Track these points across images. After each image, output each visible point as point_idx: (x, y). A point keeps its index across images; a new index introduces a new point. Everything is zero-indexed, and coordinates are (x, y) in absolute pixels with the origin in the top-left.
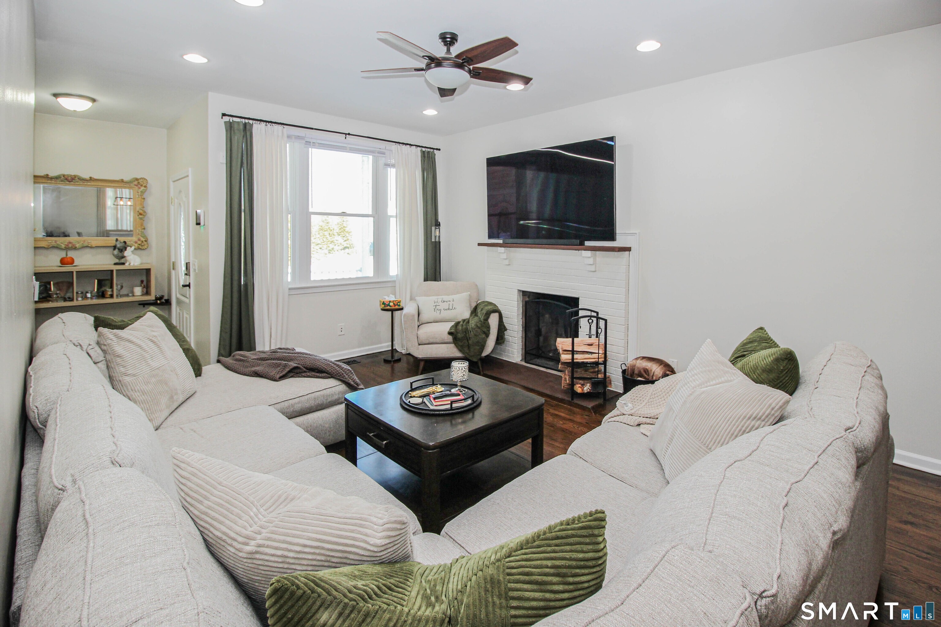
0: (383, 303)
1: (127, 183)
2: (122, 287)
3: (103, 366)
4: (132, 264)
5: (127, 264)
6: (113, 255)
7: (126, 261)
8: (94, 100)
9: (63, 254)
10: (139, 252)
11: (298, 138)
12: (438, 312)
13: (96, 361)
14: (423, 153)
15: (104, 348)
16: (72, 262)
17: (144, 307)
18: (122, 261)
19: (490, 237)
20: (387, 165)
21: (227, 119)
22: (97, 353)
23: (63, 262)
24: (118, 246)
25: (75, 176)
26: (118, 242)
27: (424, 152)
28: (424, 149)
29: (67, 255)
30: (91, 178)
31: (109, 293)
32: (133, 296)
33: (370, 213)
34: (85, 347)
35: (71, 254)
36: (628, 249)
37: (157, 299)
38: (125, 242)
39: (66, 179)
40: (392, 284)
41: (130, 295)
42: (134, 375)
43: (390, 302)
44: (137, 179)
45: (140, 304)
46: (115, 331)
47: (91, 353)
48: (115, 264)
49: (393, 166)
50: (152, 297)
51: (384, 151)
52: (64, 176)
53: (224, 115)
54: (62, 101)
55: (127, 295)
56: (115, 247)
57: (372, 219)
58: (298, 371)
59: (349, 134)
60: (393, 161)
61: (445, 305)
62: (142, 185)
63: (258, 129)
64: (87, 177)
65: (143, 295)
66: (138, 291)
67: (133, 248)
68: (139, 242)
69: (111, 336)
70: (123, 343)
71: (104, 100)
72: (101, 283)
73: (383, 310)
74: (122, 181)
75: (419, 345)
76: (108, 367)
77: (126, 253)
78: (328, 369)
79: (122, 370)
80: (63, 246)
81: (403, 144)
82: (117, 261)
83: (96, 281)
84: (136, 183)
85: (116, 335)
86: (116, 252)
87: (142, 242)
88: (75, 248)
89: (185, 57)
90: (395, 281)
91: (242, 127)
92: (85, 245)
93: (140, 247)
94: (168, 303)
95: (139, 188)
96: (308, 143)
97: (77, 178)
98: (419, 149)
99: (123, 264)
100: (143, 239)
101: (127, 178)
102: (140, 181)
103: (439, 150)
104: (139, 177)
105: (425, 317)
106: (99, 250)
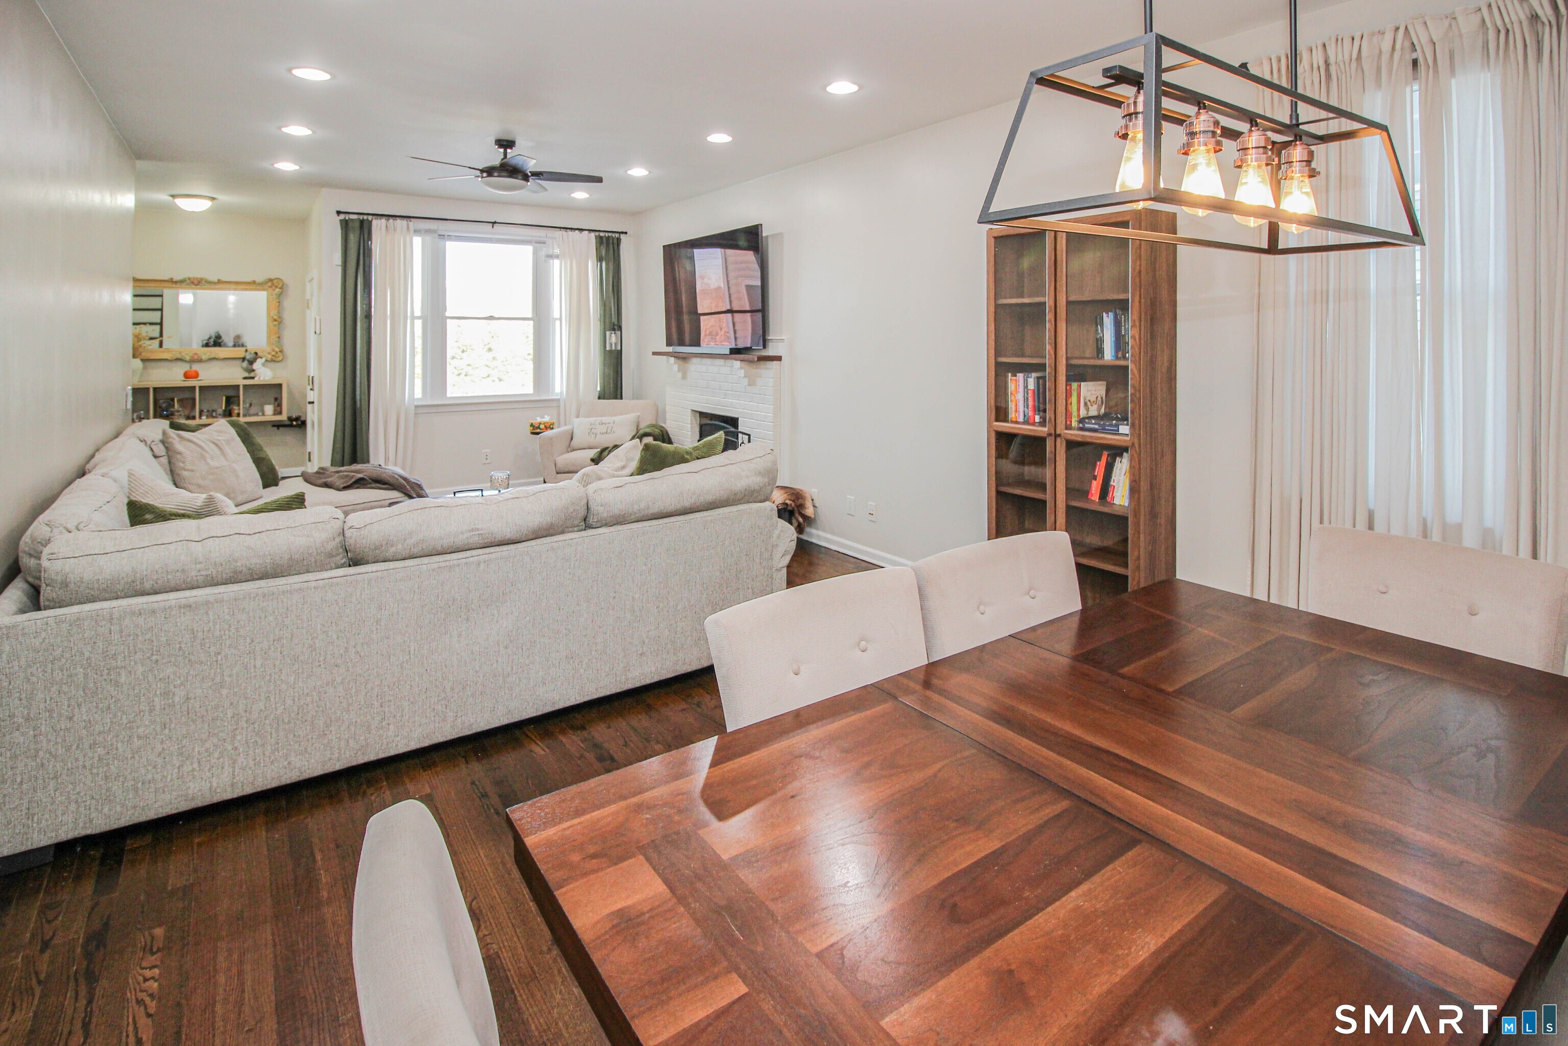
0: (532, 425)
1: (259, 284)
2: (251, 405)
3: (164, 460)
4: (262, 378)
5: (256, 379)
6: (242, 368)
7: (256, 375)
8: (213, 199)
9: (185, 367)
10: (273, 365)
11: (428, 231)
12: (593, 436)
13: (158, 454)
14: (600, 241)
15: (167, 445)
16: (196, 375)
17: (278, 429)
18: (252, 375)
19: (669, 343)
20: (550, 256)
21: (342, 217)
22: (160, 450)
23: (187, 376)
24: (248, 357)
25: (202, 279)
26: (248, 353)
27: (601, 238)
28: (602, 234)
29: (191, 368)
30: (219, 280)
31: (236, 412)
32: (263, 415)
33: (530, 316)
34: (149, 443)
35: (196, 367)
36: (779, 358)
37: (290, 419)
38: (256, 353)
39: (192, 283)
40: (555, 403)
41: (260, 414)
42: (192, 471)
43: (540, 423)
44: (271, 280)
45: (274, 426)
46: (181, 432)
47: (154, 448)
48: (245, 378)
49: (557, 257)
50: (284, 417)
51: (544, 239)
52: (189, 279)
53: (339, 213)
54: (180, 202)
55: (257, 415)
56: (244, 359)
57: (531, 323)
58: (364, 482)
59: (495, 222)
60: (557, 251)
61: (603, 429)
62: (276, 287)
63: (378, 225)
64: (215, 279)
65: (274, 414)
66: (269, 409)
67: (264, 359)
68: (273, 353)
69: (174, 436)
70: (185, 442)
71: (225, 198)
72: (229, 401)
73: (533, 433)
74: (254, 282)
75: (558, 473)
76: (170, 462)
77: (256, 366)
78: (391, 480)
79: (181, 465)
80: (188, 358)
81: (571, 229)
82: (246, 375)
83: (224, 398)
84: (270, 284)
85: (179, 436)
86: (245, 364)
87: (277, 353)
88: (200, 361)
89: (276, 166)
90: (558, 400)
91: (357, 224)
92: (211, 357)
93: (274, 358)
94: (303, 424)
95: (274, 290)
96: (441, 236)
97: (203, 281)
98: (593, 234)
99: (253, 378)
100: (277, 350)
101: (259, 279)
102: (275, 281)
103: (626, 233)
104: (273, 277)
105: (576, 442)
106: (228, 362)
